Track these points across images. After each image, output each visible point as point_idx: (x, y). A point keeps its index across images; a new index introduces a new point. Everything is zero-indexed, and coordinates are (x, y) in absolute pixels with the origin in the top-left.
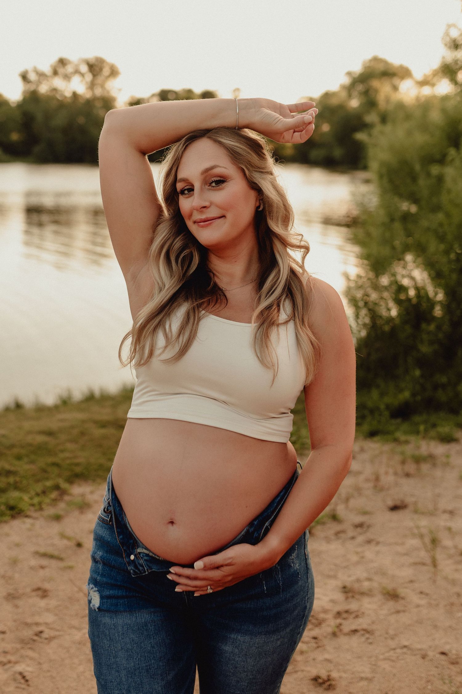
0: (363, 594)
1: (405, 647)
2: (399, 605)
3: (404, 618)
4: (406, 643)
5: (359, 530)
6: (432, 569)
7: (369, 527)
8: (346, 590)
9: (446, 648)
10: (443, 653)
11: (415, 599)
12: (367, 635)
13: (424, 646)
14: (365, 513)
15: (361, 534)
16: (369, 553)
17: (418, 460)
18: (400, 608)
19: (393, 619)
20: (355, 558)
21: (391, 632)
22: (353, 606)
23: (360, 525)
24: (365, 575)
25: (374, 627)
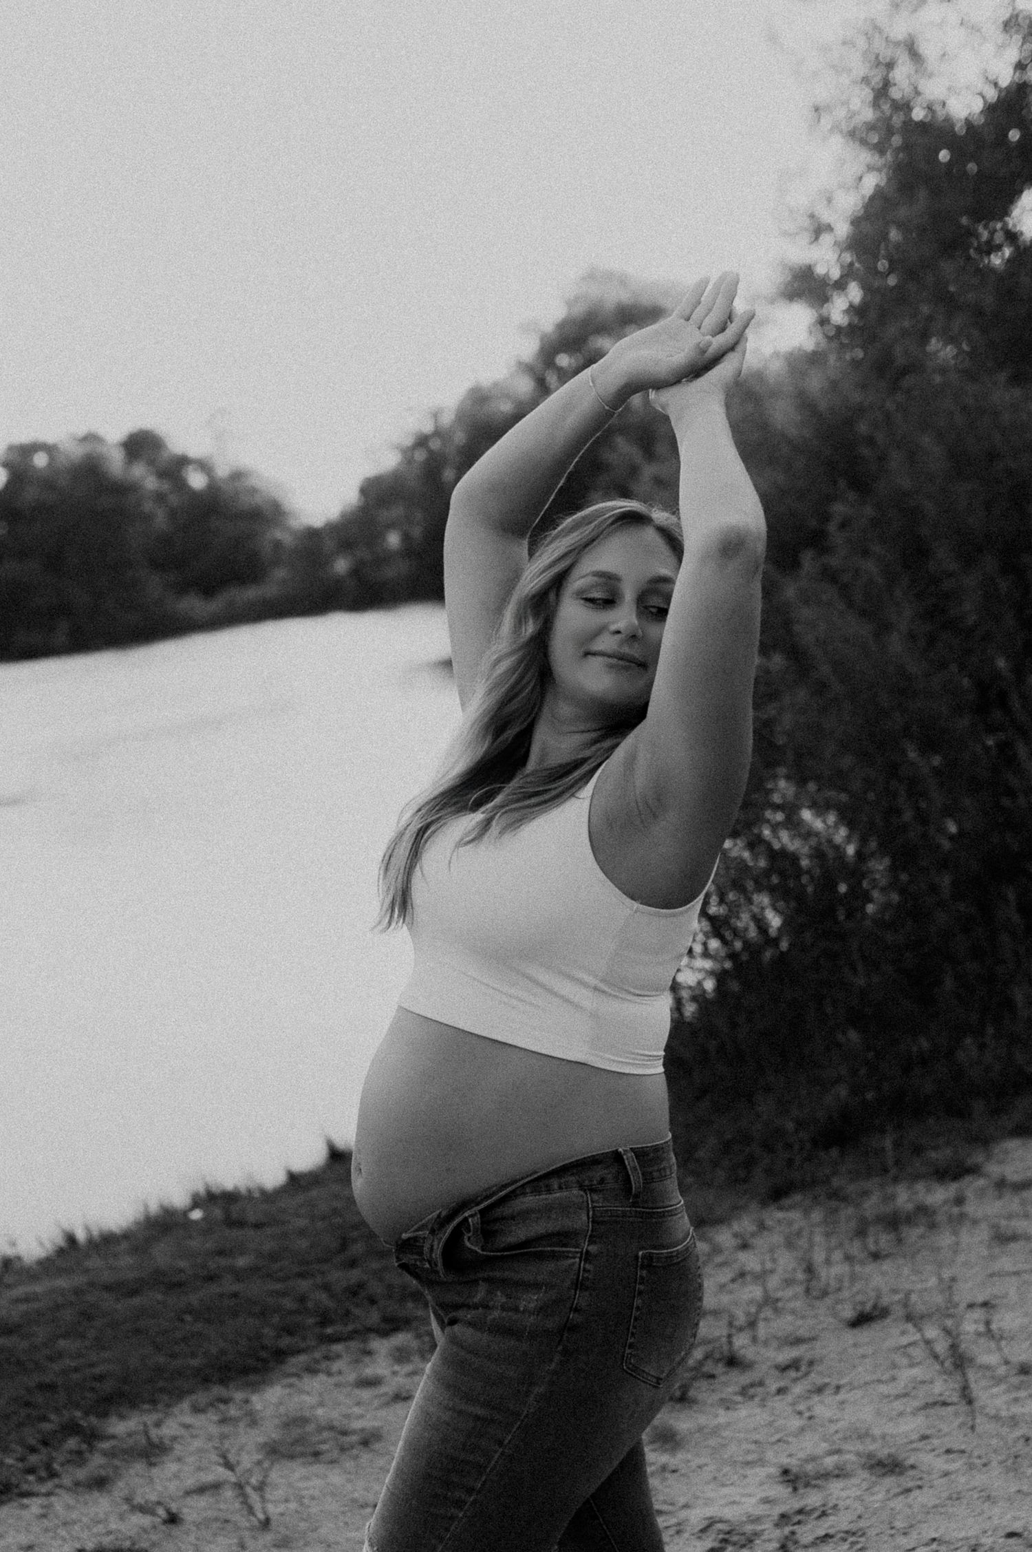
0: (826, 1476)
1: (934, 1540)
2: (907, 1481)
3: (921, 1498)
4: (934, 1535)
5: (793, 1374)
6: (963, 1408)
7: (811, 1363)
8: (789, 1477)
9: (1017, 1526)
10: (1011, 1535)
11: (940, 1464)
12: (851, 1539)
13: (971, 1533)
14: (798, 1341)
15: (795, 1380)
16: (824, 1408)
17: (894, 1222)
18: (910, 1484)
19: (898, 1503)
20: (796, 1423)
21: (899, 1524)
22: (813, 1499)
23: (794, 1365)
24: (825, 1446)
25: (862, 1524)
